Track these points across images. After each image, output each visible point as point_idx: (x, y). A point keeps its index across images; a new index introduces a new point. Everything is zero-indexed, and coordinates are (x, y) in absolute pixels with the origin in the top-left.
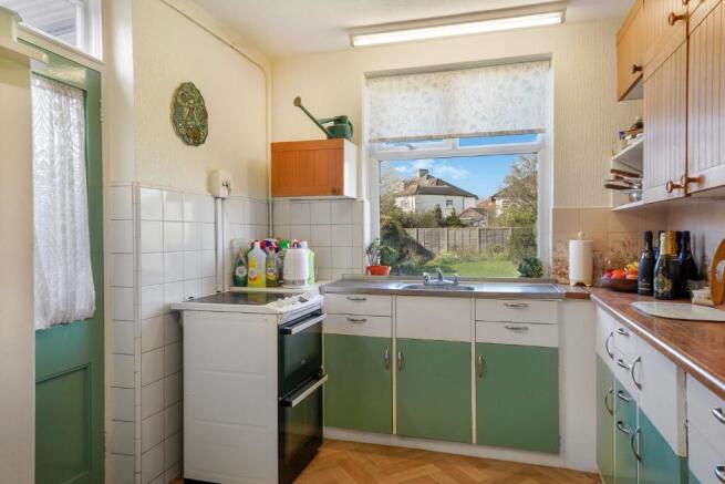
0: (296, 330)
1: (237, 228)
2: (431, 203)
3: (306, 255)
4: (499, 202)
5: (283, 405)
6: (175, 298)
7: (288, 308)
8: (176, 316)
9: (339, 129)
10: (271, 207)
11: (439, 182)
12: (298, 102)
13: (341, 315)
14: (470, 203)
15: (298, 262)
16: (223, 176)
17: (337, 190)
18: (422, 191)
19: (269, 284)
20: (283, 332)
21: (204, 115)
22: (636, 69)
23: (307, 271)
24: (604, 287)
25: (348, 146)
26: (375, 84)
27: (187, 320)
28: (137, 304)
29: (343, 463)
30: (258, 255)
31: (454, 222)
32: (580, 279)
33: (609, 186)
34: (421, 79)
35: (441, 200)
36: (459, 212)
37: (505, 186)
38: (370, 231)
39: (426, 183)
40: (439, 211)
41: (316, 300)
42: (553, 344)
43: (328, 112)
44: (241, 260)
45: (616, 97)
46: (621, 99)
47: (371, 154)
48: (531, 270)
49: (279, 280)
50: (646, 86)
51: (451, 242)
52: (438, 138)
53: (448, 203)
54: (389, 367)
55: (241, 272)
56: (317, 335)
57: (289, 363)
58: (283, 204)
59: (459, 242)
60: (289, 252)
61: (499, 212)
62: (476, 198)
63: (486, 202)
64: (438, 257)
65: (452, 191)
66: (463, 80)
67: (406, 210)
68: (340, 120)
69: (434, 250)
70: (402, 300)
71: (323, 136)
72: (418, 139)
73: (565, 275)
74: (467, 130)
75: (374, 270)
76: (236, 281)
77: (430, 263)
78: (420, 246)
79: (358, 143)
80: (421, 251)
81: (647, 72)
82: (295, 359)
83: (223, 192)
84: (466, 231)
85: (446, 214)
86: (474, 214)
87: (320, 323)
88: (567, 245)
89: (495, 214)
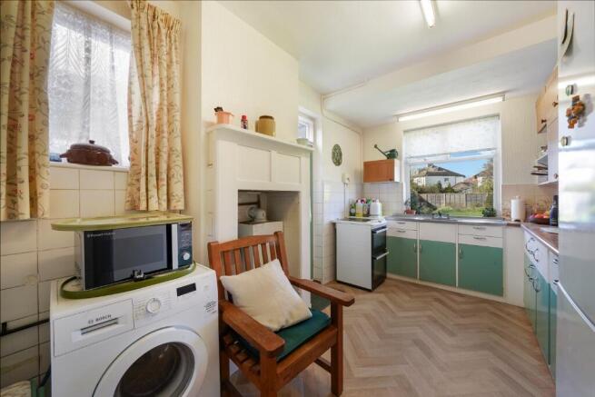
0: (378, 232)
1: (351, 194)
2: (435, 180)
3: (379, 205)
4: (480, 179)
5: (373, 259)
6: (333, 219)
7: (375, 223)
8: (334, 225)
9: (392, 155)
10: (362, 186)
11: (440, 169)
12: (376, 147)
13: (394, 228)
14: (461, 180)
15: (376, 207)
16: (347, 176)
17: (392, 179)
18: (429, 174)
19: (364, 215)
20: (373, 232)
21: (341, 154)
22: (543, 121)
23: (379, 212)
24: (532, 222)
25: (396, 161)
26: (407, 135)
27: (338, 227)
28: (323, 220)
29: (396, 286)
30: (360, 205)
31: (450, 190)
32: (518, 218)
33: (534, 174)
34: (430, 130)
35: (441, 179)
36: (452, 185)
37: (483, 170)
38: (406, 195)
39: (432, 170)
40: (440, 185)
41: (384, 222)
42: (500, 246)
43: (387, 149)
44: (353, 206)
45: (536, 132)
46: (540, 132)
47: (406, 163)
48: (490, 213)
49: (368, 214)
50: (548, 129)
51: (448, 201)
52: (439, 155)
53: (446, 180)
54: (416, 251)
55: (353, 211)
56: (384, 236)
57: (375, 244)
58: (368, 185)
59: (452, 200)
60: (372, 204)
61: (479, 184)
62: (464, 176)
63: (471, 179)
64: (439, 209)
65: (449, 173)
66: (452, 130)
67: (420, 184)
68: (393, 151)
69: (437, 205)
70: (422, 224)
71: (385, 158)
72: (429, 156)
73: (509, 216)
74: (454, 151)
75: (407, 212)
76: (351, 214)
77: (434, 212)
78: (428, 203)
79: (400, 160)
80: (429, 205)
81: (548, 123)
82: (378, 243)
83: (347, 181)
84: (457, 195)
85: (444, 186)
86: (462, 186)
87: (385, 232)
88: (510, 202)
89: (476, 185)
